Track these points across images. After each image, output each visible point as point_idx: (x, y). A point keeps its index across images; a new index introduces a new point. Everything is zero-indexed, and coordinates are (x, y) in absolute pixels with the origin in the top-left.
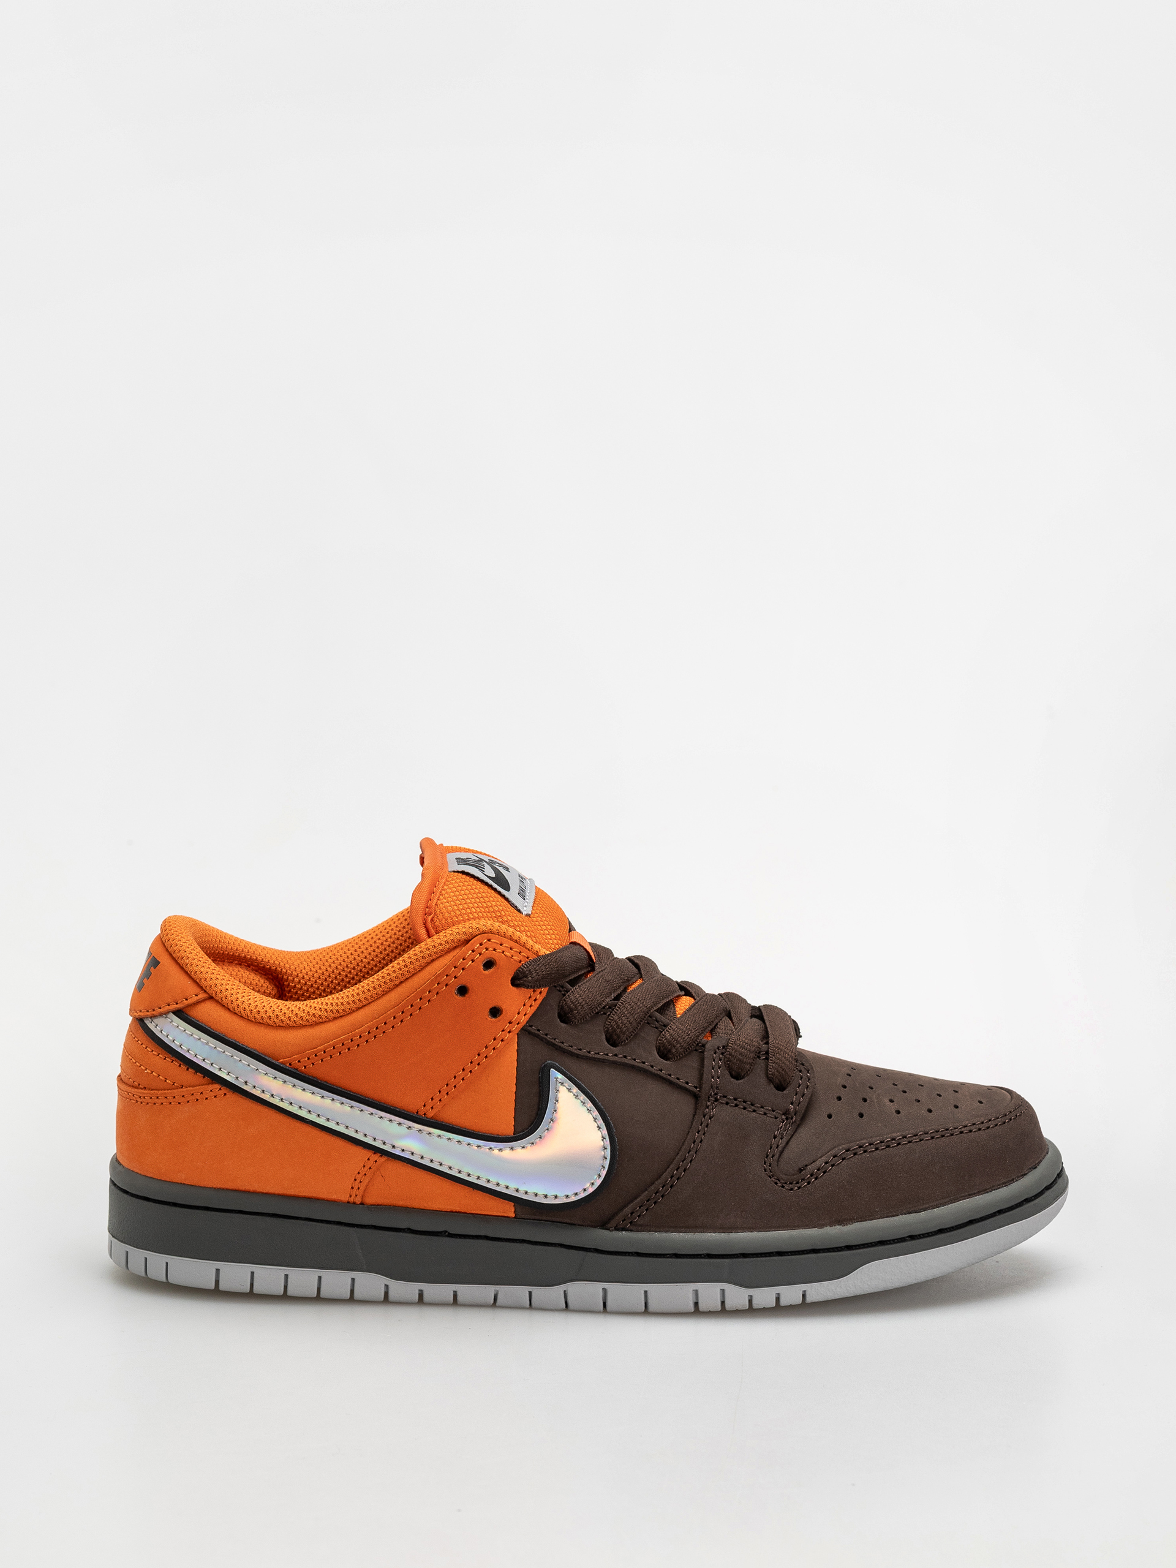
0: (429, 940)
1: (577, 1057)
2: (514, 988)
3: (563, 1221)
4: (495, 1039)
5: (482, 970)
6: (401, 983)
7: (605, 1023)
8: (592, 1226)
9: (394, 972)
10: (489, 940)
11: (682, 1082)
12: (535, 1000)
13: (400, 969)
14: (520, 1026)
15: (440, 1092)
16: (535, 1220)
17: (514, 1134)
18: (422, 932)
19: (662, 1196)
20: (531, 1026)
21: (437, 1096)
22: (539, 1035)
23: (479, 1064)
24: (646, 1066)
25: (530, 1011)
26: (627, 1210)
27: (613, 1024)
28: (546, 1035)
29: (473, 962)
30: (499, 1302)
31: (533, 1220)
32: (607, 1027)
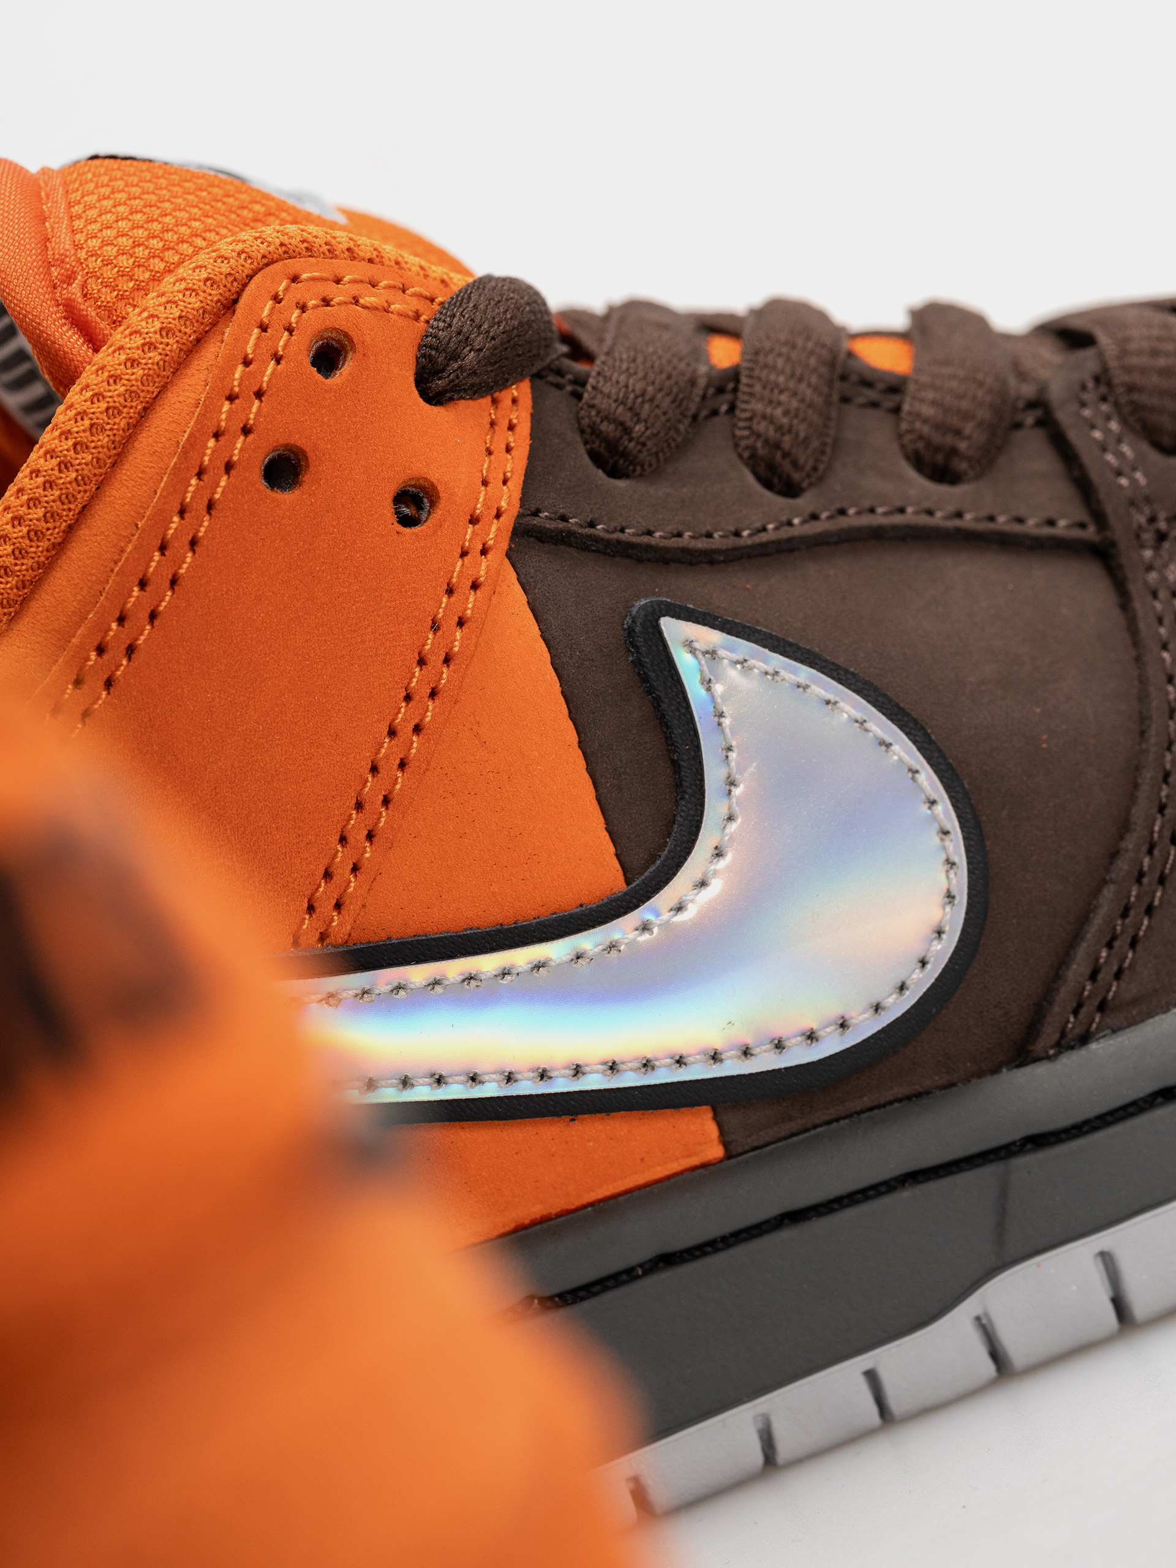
0: (101, 355)
1: (712, 563)
2: (435, 410)
3: (882, 1101)
4: (450, 592)
5: (319, 377)
6: (70, 530)
7: (734, 436)
8: (980, 1074)
9: (33, 502)
10: (295, 279)
11: (1032, 526)
12: (511, 427)
13: (49, 484)
14: (508, 521)
15: (343, 840)
16: (793, 1135)
17: (628, 882)
18: (71, 341)
19: (1162, 880)
20: (536, 513)
21: (342, 858)
22: (571, 534)
23: (433, 694)
24: (910, 516)
25: (516, 465)
26: (1078, 968)
27: (761, 427)
28: (592, 525)
29: (278, 361)
30: (784, 1450)
31: (786, 1138)
32: (747, 448)
